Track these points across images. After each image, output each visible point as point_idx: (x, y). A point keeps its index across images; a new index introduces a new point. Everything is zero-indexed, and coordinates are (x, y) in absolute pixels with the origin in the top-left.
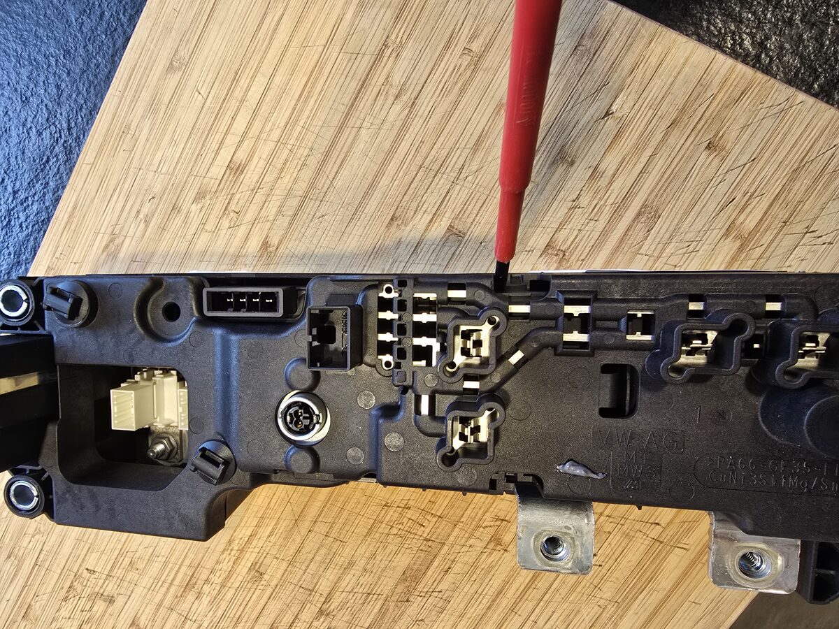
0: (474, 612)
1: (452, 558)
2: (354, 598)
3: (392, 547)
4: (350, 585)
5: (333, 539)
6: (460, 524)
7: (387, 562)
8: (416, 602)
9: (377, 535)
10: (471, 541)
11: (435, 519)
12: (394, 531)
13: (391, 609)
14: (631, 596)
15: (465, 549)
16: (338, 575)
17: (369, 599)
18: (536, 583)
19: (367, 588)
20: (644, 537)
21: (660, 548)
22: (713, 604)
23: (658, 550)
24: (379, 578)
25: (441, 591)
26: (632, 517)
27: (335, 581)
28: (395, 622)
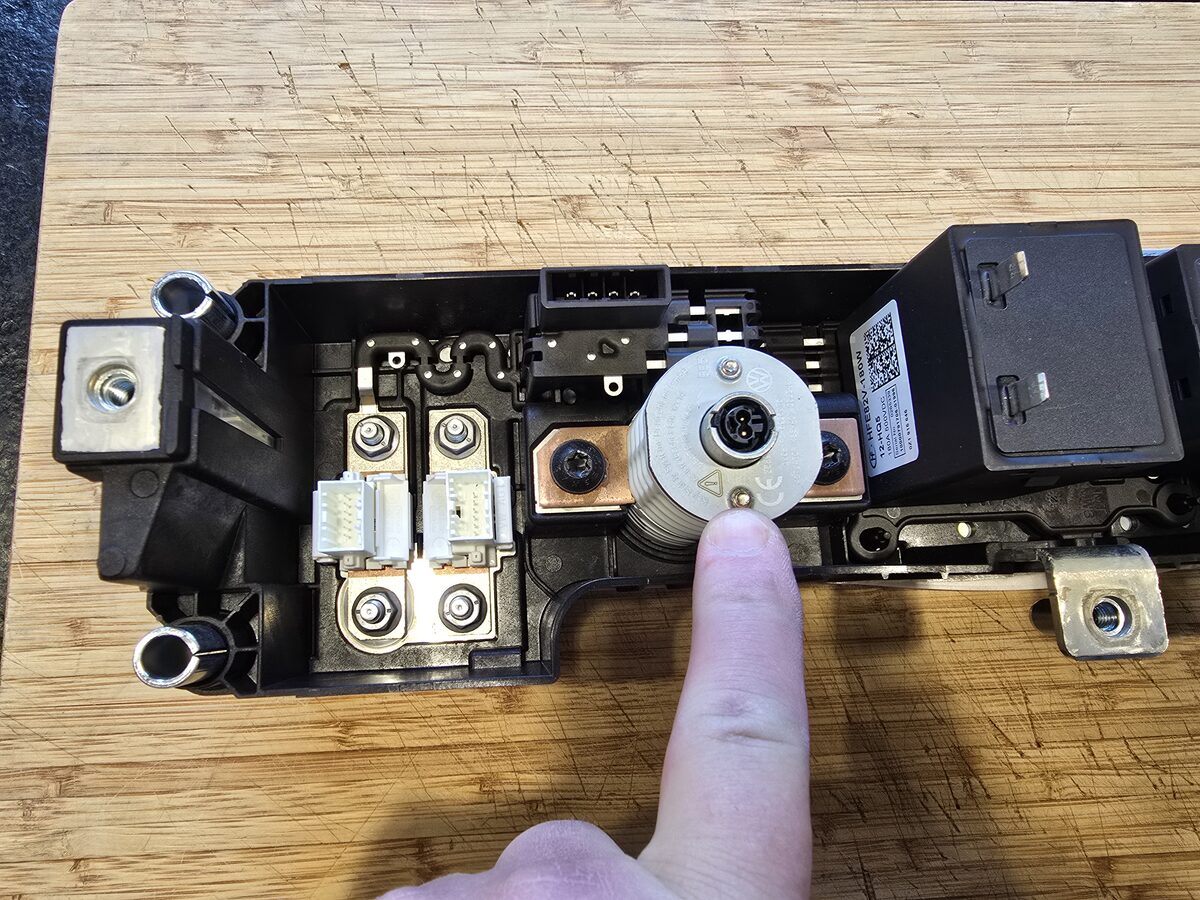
2: (599, 691)
19: (625, 698)
28: (608, 770)
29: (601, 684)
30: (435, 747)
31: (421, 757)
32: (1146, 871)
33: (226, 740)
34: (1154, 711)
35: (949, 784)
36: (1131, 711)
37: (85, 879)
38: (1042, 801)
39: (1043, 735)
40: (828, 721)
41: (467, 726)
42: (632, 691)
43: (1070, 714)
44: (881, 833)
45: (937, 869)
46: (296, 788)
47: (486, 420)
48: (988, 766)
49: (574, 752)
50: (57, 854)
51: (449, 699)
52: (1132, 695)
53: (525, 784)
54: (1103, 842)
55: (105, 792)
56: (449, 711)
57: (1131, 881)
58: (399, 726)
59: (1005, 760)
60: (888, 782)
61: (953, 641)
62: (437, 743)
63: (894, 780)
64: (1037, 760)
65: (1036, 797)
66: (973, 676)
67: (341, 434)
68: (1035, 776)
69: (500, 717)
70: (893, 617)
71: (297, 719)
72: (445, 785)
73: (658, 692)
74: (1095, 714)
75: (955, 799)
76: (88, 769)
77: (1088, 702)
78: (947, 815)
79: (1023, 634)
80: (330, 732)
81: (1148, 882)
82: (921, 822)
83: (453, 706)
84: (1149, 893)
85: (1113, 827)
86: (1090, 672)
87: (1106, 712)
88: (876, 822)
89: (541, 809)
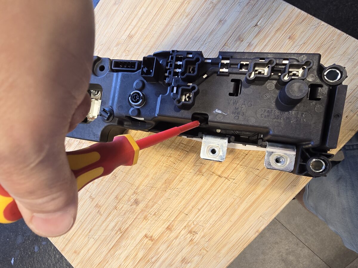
0: (189, 197)
1: (183, 176)
3: (163, 171)
4: (146, 183)
5: (143, 166)
6: (188, 164)
7: (160, 176)
8: (169, 191)
9: (158, 166)
10: (191, 171)
11: (179, 162)
12: (165, 165)
13: (159, 193)
14: (245, 196)
15: (188, 173)
16: (142, 179)
17: (152, 189)
18: (212, 188)
19: (152, 185)
20: (253, 174)
21: (258, 178)
22: (275, 201)
24: (157, 182)
26: (249, 166)
27: (141, 181)
28: (160, 198)
29: (146, 187)
30: (134, 220)
31: (133, 224)
41: (135, 213)
46: (122, 245)
49: (153, 201)
53: (151, 213)
56: (130, 213)
58: (126, 222)
62: (133, 219)
69: (138, 207)
71: (113, 236)
72: (140, 224)
80: (119, 233)
88: (207, 163)
89: (156, 214)
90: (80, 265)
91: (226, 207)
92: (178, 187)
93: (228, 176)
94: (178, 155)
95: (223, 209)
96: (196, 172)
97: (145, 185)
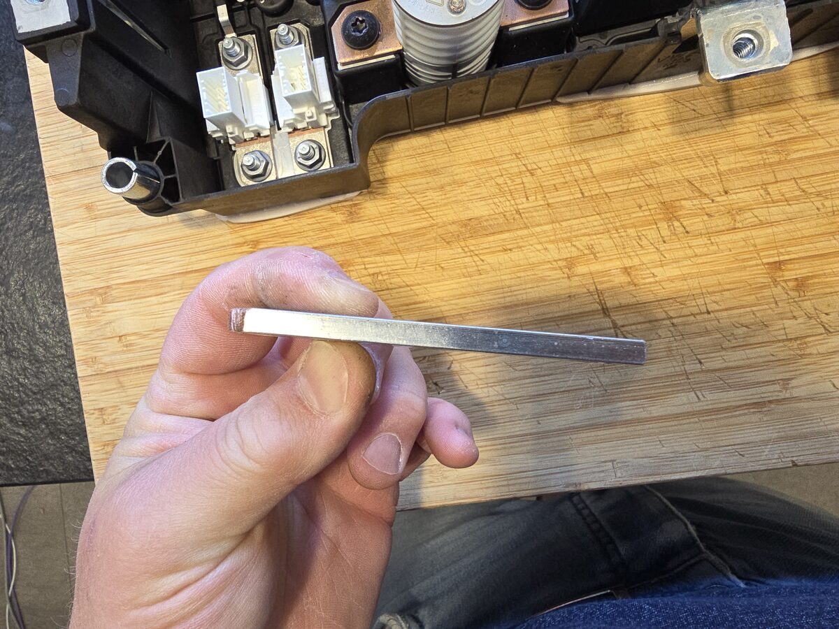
0: (491, 300)
1: (521, 244)
2: (408, 200)
3: (484, 191)
4: (416, 187)
5: (443, 139)
6: (557, 224)
7: (466, 199)
8: (455, 250)
9: (483, 171)
10: (550, 246)
11: (542, 203)
12: (500, 180)
13: (428, 236)
14: (622, 396)
15: (539, 247)
16: (414, 171)
17: (419, 213)
19: (426, 203)
20: (680, 364)
21: (682, 381)
22: (672, 455)
23: (679, 382)
24: (445, 205)
25: (483, 261)
26: (689, 341)
27: (407, 172)
28: (420, 249)
29: (409, 196)
32: (809, 267)
33: (187, 261)
34: (819, 156)
35: (658, 228)
36: (800, 159)
37: (127, 346)
38: (728, 230)
39: (729, 186)
40: (568, 198)
41: (328, 234)
42: (431, 198)
43: (751, 168)
44: (609, 265)
45: (650, 283)
47: (308, 29)
48: (687, 212)
49: (397, 241)
50: (109, 335)
51: (313, 219)
52: (802, 147)
53: (368, 264)
54: (775, 252)
55: (127, 298)
56: (314, 226)
57: (796, 275)
58: (286, 240)
59: (700, 206)
60: (613, 232)
61: (659, 130)
63: (617, 230)
64: (725, 203)
65: (724, 228)
66: (674, 152)
67: (216, 57)
68: (723, 214)
69: (347, 226)
70: (612, 119)
71: (225, 244)
73: (448, 196)
74: (771, 165)
75: (662, 237)
76: (114, 287)
77: (765, 157)
78: (657, 248)
79: (715, 116)
80: (246, 249)
81: (810, 274)
82: (637, 255)
83: (316, 223)
84: (809, 282)
85: (784, 241)
86: (767, 136)
87: (780, 163)
88: (605, 259)
89: (380, 278)
90: (78, 246)
91: (556, 385)
92: (490, 259)
93: (623, 326)
94: (555, 186)
95: (545, 384)
96: (560, 260)
97: (410, 189)
